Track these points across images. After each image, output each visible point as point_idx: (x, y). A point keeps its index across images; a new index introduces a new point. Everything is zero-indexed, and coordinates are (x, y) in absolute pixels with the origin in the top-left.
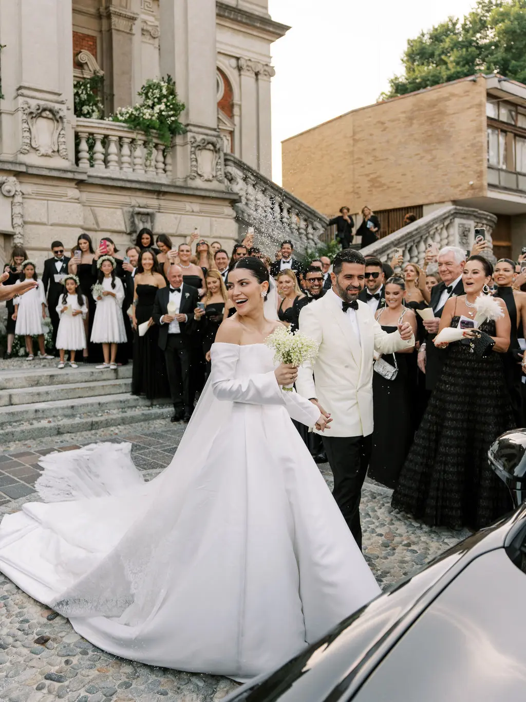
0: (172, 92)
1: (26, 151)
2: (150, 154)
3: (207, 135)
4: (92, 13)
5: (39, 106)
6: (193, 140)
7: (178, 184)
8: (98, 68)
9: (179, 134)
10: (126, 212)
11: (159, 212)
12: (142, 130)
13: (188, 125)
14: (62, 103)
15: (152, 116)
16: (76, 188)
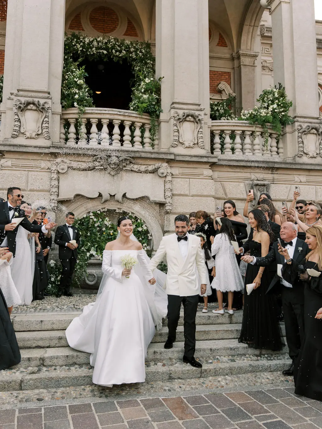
0: (282, 95)
1: (176, 145)
2: (266, 141)
3: (311, 123)
4: (227, 58)
5: (184, 113)
6: (299, 128)
7: (288, 161)
8: (231, 92)
9: (289, 124)
10: (247, 184)
11: (273, 183)
12: (259, 124)
13: (295, 117)
14: (201, 110)
15: (268, 113)
16: (210, 169)
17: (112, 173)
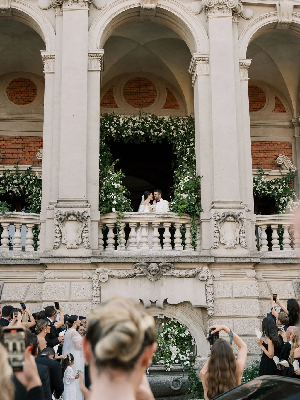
1: (216, 247)
4: (286, 125)
5: (224, 214)
8: (292, 165)
10: (295, 283)
14: (242, 208)
16: (253, 269)
17: (153, 280)
